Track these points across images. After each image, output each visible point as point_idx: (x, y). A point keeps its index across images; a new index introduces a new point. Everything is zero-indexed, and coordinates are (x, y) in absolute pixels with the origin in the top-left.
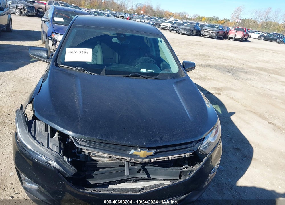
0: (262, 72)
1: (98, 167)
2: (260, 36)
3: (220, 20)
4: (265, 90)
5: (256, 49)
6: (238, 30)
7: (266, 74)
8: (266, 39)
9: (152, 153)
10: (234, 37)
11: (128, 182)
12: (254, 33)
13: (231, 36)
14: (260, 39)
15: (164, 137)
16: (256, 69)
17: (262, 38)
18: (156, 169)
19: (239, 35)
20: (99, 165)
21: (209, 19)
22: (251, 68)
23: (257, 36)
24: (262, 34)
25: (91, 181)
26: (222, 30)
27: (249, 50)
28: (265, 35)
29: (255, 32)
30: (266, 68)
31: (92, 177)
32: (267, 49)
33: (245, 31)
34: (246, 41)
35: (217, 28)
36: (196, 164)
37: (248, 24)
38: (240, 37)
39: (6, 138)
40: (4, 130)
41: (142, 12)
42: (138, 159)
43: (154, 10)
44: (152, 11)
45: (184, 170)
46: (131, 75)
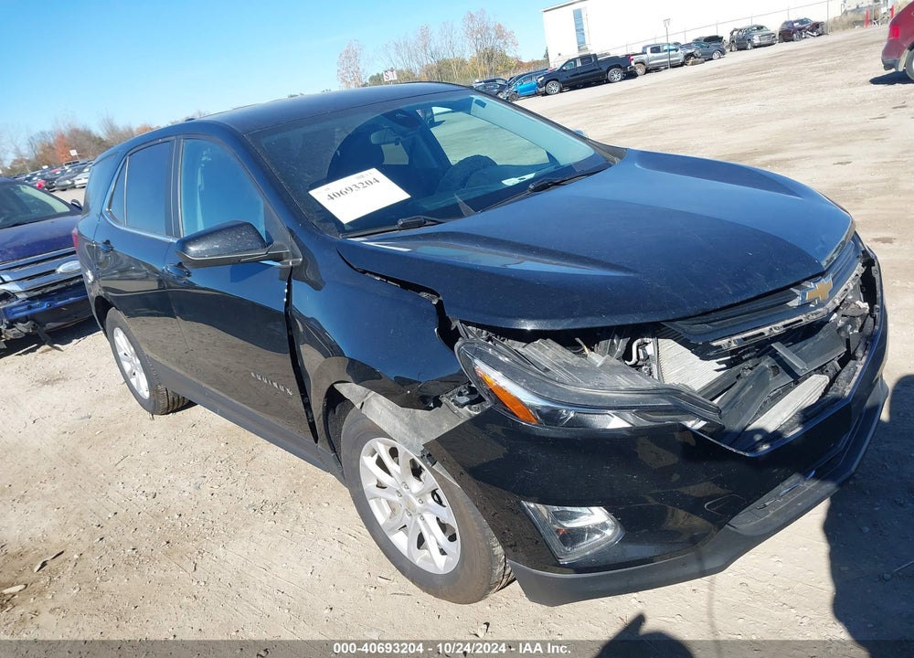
9: (830, 282)
39: (203, 584)
40: (161, 574)
41: (74, 153)
42: (818, 310)
43: (100, 138)
44: (93, 141)
45: (839, 325)
46: (531, 187)
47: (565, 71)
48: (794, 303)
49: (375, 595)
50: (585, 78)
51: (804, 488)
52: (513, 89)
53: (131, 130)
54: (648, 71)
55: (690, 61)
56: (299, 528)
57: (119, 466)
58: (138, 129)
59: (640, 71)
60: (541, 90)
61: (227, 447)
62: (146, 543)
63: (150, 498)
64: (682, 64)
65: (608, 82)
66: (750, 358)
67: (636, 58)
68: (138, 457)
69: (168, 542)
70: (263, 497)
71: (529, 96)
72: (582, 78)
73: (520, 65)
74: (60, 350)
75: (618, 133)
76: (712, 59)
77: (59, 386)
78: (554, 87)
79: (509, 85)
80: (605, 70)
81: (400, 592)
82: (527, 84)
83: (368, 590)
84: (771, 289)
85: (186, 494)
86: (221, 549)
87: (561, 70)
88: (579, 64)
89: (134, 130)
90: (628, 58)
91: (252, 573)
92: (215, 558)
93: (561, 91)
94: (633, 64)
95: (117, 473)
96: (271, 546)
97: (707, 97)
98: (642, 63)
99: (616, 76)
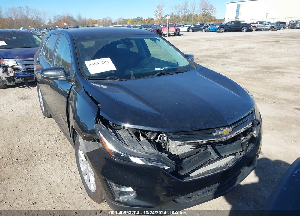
0: (212, 59)
1: (180, 158)
2: (188, 28)
3: (145, 20)
4: (225, 73)
5: (191, 40)
6: (170, 25)
7: (217, 59)
8: (194, 30)
9: (231, 129)
10: (168, 33)
11: (203, 166)
12: (182, 27)
13: (165, 33)
14: (189, 31)
15: (235, 114)
16: (206, 57)
17: (191, 30)
18: (224, 147)
19: (172, 31)
20: (181, 157)
21: (135, 21)
22: (201, 57)
23: (185, 29)
24: (189, 26)
25: (181, 172)
26: (155, 28)
27: (187, 42)
28: (192, 26)
29: (182, 25)
30: (213, 55)
31: (182, 169)
32: (201, 39)
33: (176, 26)
34: (179, 35)
35: (151, 27)
36: (247, 135)
37: (172, 19)
38: (173, 33)
39: (30, 176)
40: (20, 170)
41: (65, 24)
42: (223, 138)
43: (76, 21)
44: (74, 21)
45: (243, 141)
46: (158, 73)
47: (227, 25)
48: (215, 134)
49: (75, 192)
50: (234, 29)
51: (208, 194)
52: (209, 28)
53: (86, 20)
54: (256, 30)
55: (272, 29)
56: (66, 165)
57: (28, 131)
58: (88, 19)
59: (253, 29)
60: (218, 30)
61: (60, 133)
62: (21, 159)
63: (30, 144)
64: (269, 30)
65: (241, 31)
66: (203, 147)
67: (254, 25)
68: (34, 130)
69: (27, 160)
70: (61, 152)
71: (213, 32)
72: (233, 29)
73: (215, 20)
74: (31, 89)
75: (234, 51)
76: (280, 30)
77: (25, 100)
78: (222, 30)
79: (207, 27)
80: (241, 27)
81: (83, 193)
82: (213, 27)
83: (74, 190)
84: (204, 128)
85: (41, 145)
86: (41, 166)
87: (226, 25)
88: (233, 24)
89: (87, 20)
90: (250, 24)
91: (45, 176)
92: (37, 168)
93: (224, 32)
94: (252, 27)
95: (25, 133)
96: (55, 169)
97: (271, 43)
98: (255, 27)
99: (244, 30)
